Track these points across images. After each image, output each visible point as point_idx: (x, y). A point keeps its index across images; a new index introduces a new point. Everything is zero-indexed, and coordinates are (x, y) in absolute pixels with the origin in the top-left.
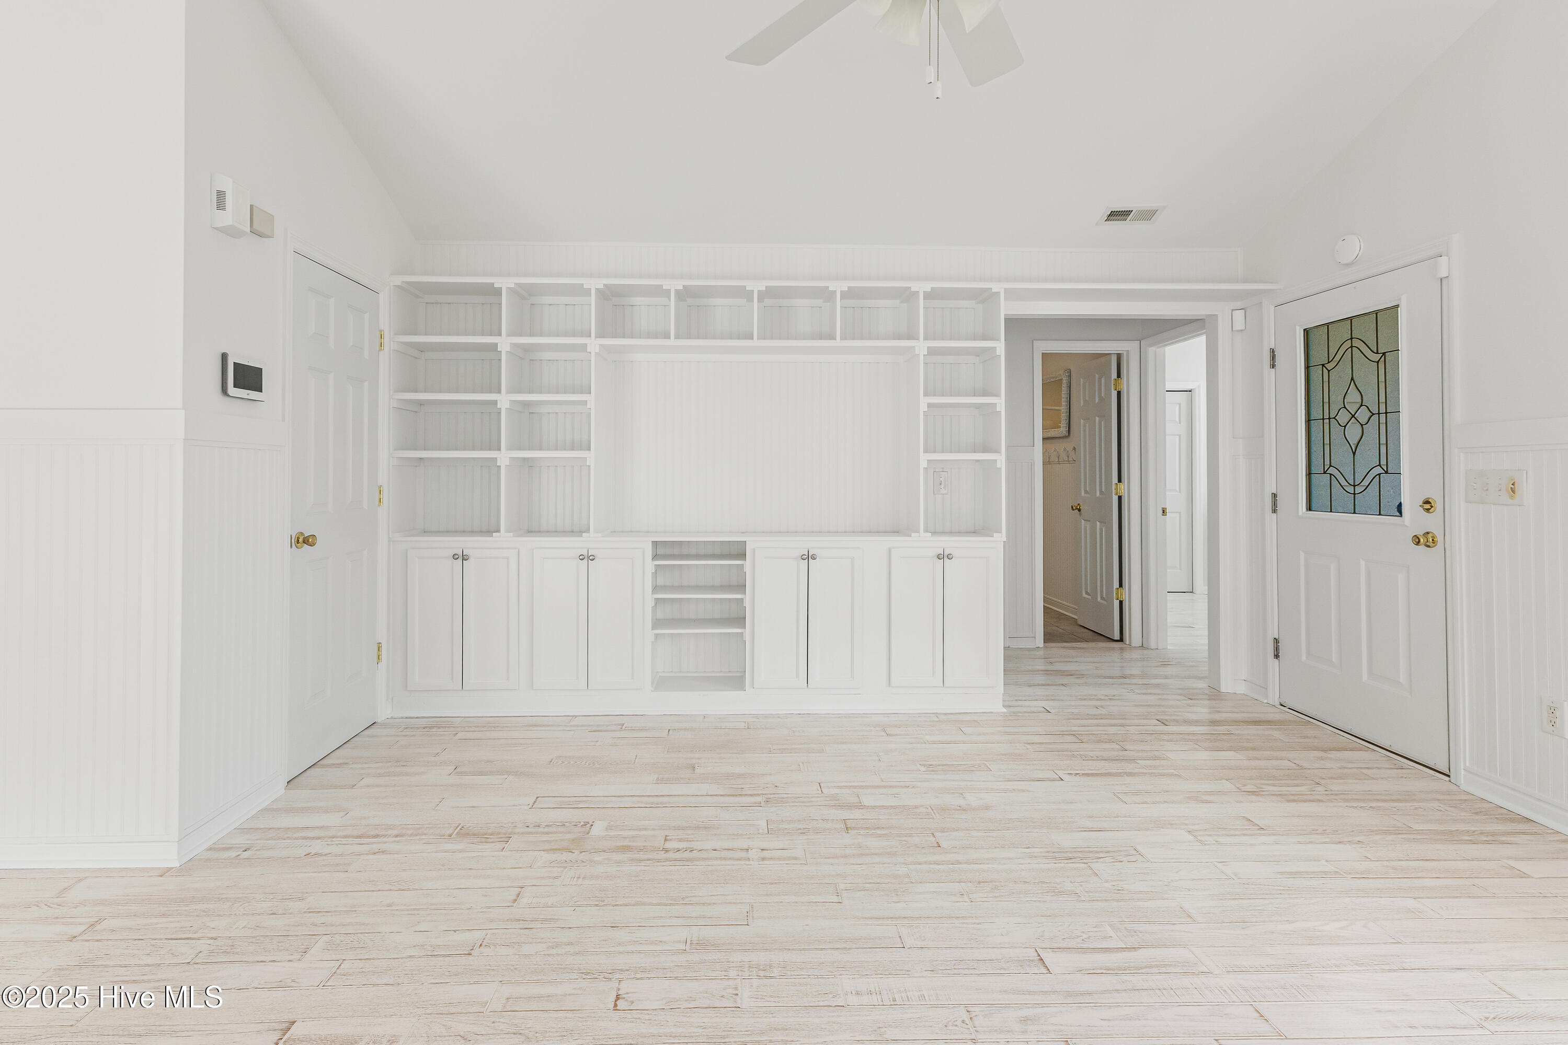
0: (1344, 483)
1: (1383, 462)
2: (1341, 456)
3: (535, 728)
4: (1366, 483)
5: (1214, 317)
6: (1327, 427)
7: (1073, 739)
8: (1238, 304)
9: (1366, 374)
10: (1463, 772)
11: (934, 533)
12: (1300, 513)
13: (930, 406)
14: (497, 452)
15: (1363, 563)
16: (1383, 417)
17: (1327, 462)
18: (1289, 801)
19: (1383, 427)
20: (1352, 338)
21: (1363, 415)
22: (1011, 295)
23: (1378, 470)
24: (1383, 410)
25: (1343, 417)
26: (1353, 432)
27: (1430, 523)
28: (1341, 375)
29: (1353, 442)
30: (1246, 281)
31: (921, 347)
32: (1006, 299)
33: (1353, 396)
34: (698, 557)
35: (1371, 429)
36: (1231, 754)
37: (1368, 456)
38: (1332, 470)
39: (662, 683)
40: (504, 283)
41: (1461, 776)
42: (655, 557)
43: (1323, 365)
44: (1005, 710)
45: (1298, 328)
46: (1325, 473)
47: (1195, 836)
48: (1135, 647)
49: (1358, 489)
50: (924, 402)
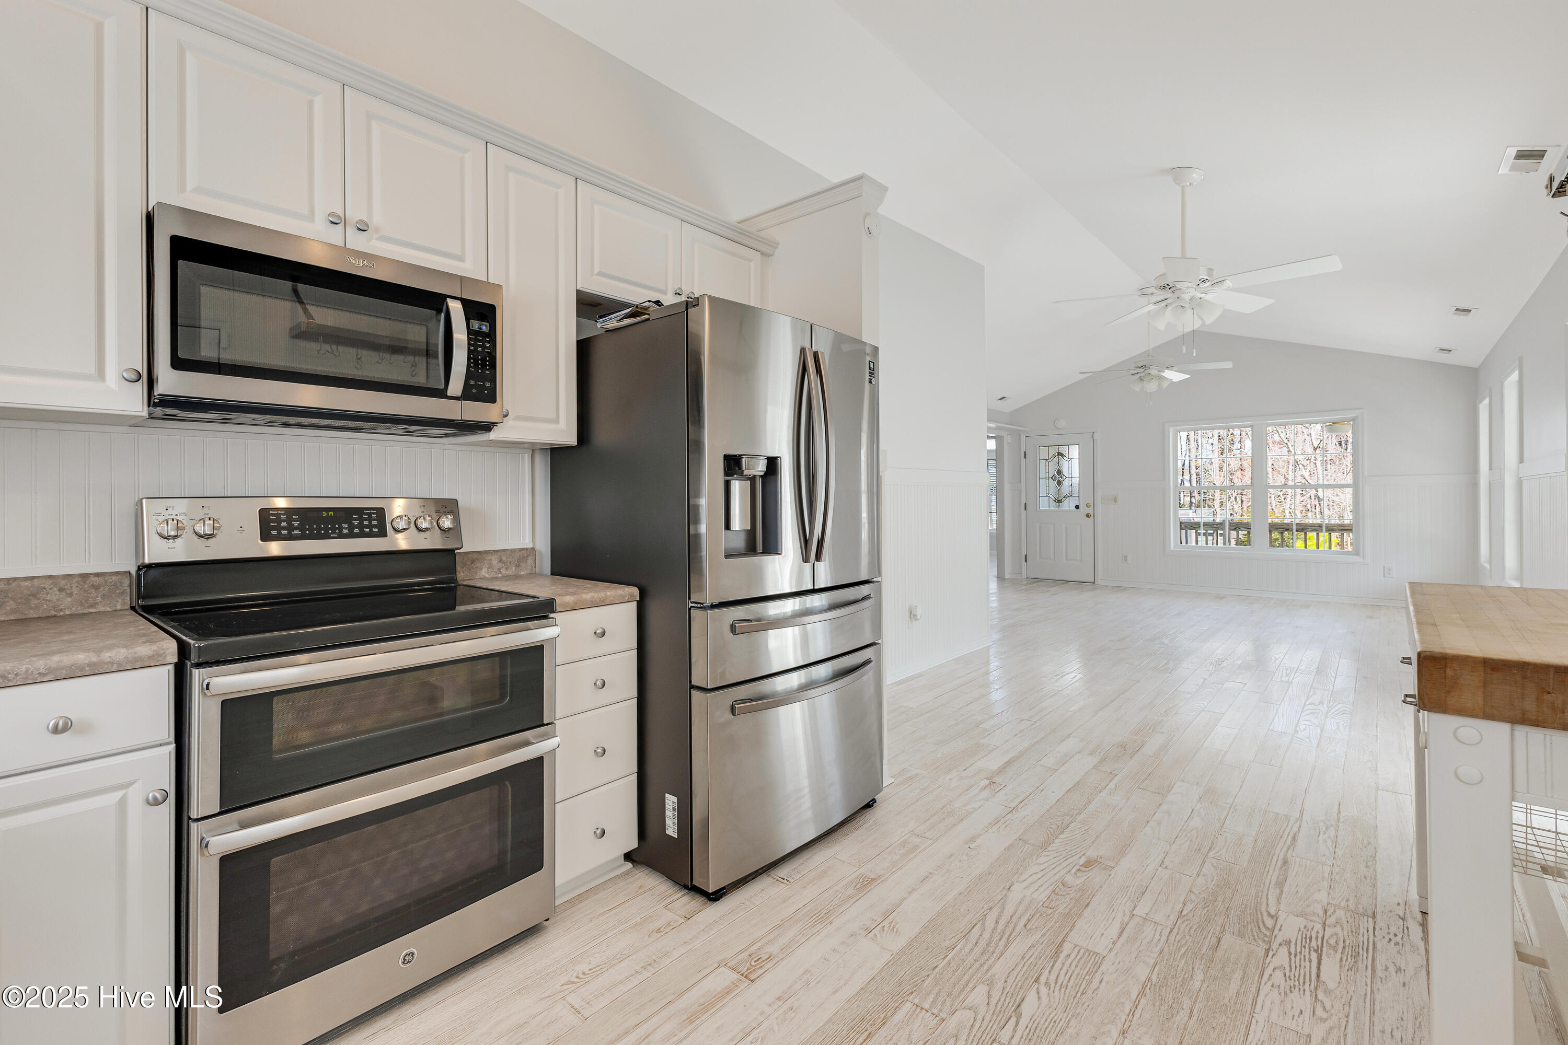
0: (1055, 499)
1: (1071, 493)
2: (1053, 490)
4: (1064, 499)
6: (1047, 481)
9: (1064, 464)
10: (1099, 581)
15: (1063, 525)
16: (1070, 479)
17: (1048, 492)
19: (1071, 482)
20: (1058, 452)
21: (1063, 478)
23: (1069, 495)
25: (1055, 478)
26: (1059, 482)
27: (1090, 511)
28: (1054, 464)
29: (1059, 486)
33: (1059, 471)
35: (1066, 482)
37: (1065, 491)
38: (1049, 495)
43: (1046, 460)
45: (1036, 445)
46: (1047, 496)
49: (1061, 501)
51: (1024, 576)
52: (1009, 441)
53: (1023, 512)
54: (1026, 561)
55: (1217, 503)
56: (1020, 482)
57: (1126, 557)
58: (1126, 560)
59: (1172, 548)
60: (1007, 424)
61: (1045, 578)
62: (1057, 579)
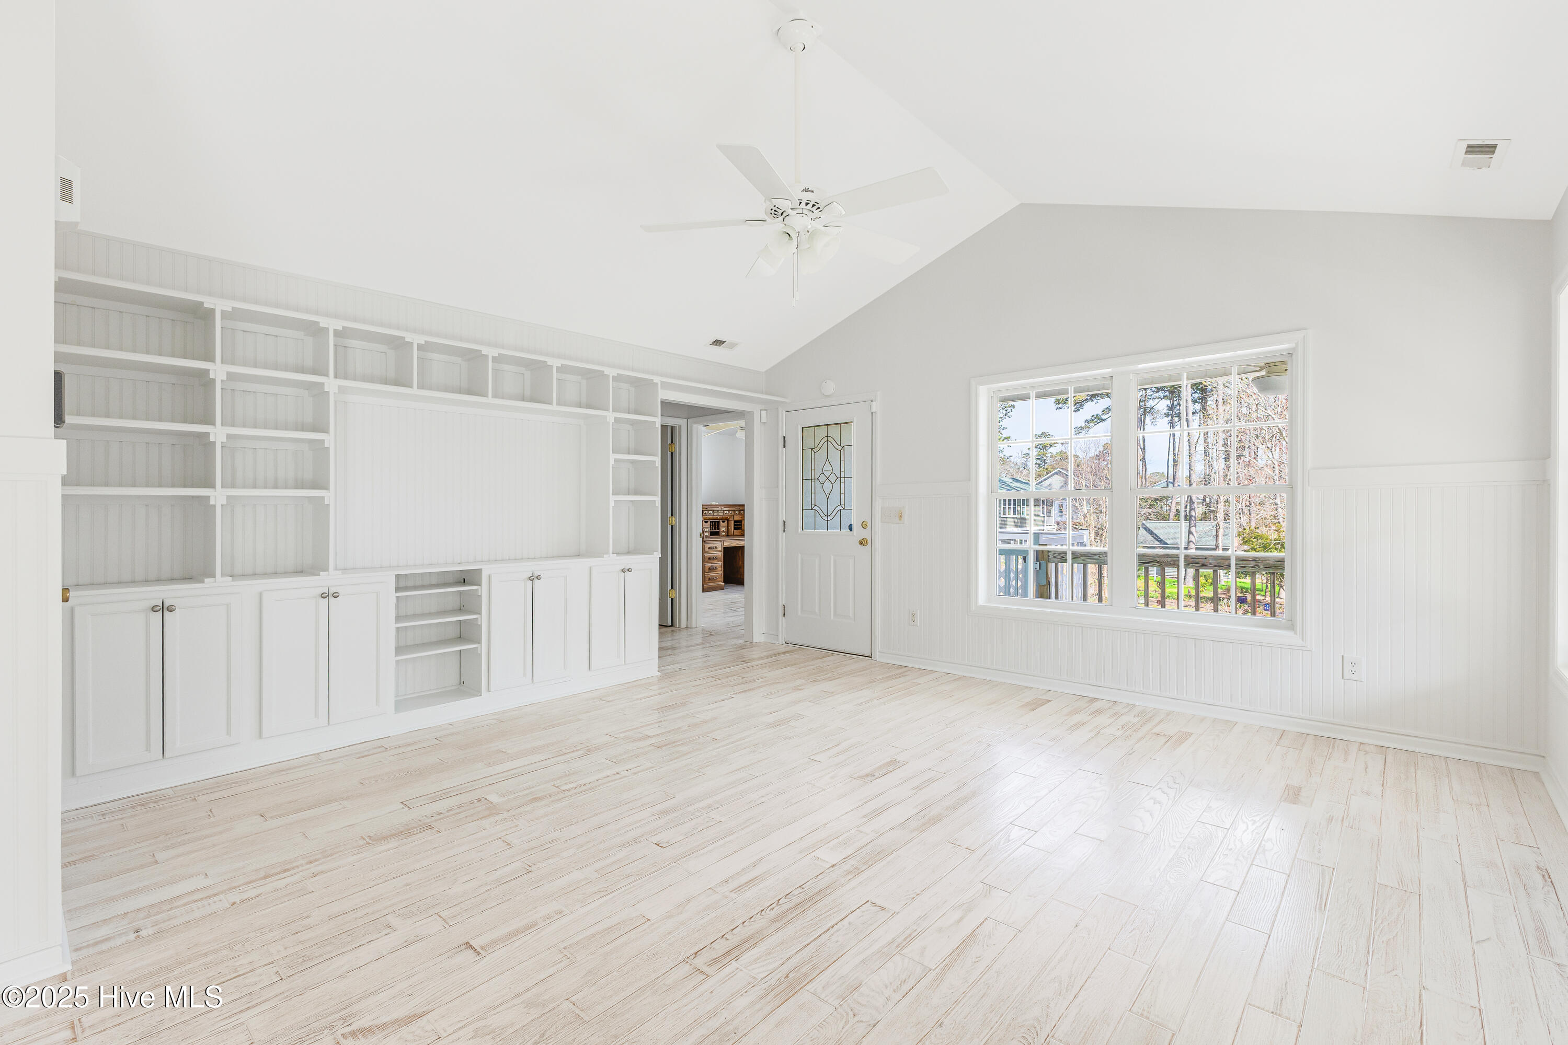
0: (822, 515)
1: (842, 503)
2: (821, 499)
3: (291, 771)
4: (833, 514)
5: (751, 413)
6: (813, 483)
7: (714, 679)
8: (763, 407)
9: (835, 456)
10: (878, 653)
11: (618, 554)
12: (799, 532)
13: (616, 460)
14: (211, 490)
15: (832, 557)
16: (842, 479)
17: (813, 503)
18: (830, 680)
19: (842, 484)
20: (827, 436)
21: (832, 478)
22: (665, 385)
23: (840, 508)
24: (842, 476)
25: (823, 479)
26: (828, 485)
27: (865, 534)
28: (821, 455)
29: (827, 492)
30: (767, 393)
31: (611, 416)
32: (661, 388)
33: (828, 467)
34: (415, 588)
35: (836, 485)
36: (789, 669)
37: (835, 500)
38: (816, 508)
39: (401, 705)
40: (220, 305)
41: (877, 656)
42: (398, 589)
43: (812, 449)
44: (660, 674)
45: (799, 426)
46: (812, 509)
47: (814, 703)
48: (683, 628)
49: (830, 518)
50: (613, 457)
51: (782, 641)
52: (764, 420)
53: (781, 535)
54: (784, 615)
55: (1220, 516)
56: (777, 487)
57: (913, 614)
58: (914, 621)
59: (982, 600)
60: (762, 393)
61: (808, 644)
62: (823, 647)
